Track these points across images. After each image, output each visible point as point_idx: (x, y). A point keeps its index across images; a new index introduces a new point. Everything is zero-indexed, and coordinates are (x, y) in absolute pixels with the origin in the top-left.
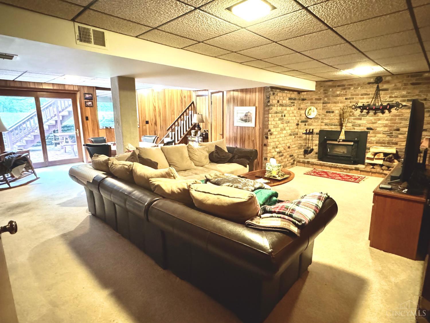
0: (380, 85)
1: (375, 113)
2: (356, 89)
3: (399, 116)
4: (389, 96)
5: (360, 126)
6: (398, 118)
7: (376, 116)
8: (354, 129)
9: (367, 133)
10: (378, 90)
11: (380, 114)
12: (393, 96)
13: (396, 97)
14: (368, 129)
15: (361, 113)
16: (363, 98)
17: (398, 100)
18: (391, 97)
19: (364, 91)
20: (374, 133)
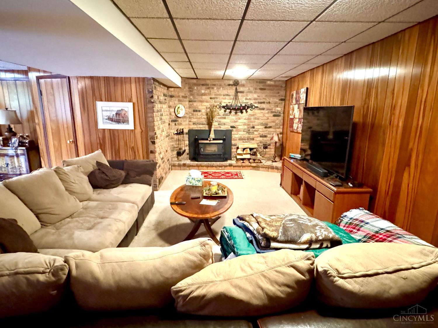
0: (238, 87)
1: (236, 113)
2: (218, 89)
3: (253, 115)
4: (245, 98)
5: (225, 124)
6: (253, 118)
7: (237, 115)
8: (220, 127)
9: (231, 131)
10: (237, 92)
11: (240, 114)
12: (248, 98)
13: (250, 99)
14: (232, 127)
15: (225, 112)
16: (225, 99)
17: (252, 102)
18: (246, 99)
19: (225, 92)
20: (237, 131)
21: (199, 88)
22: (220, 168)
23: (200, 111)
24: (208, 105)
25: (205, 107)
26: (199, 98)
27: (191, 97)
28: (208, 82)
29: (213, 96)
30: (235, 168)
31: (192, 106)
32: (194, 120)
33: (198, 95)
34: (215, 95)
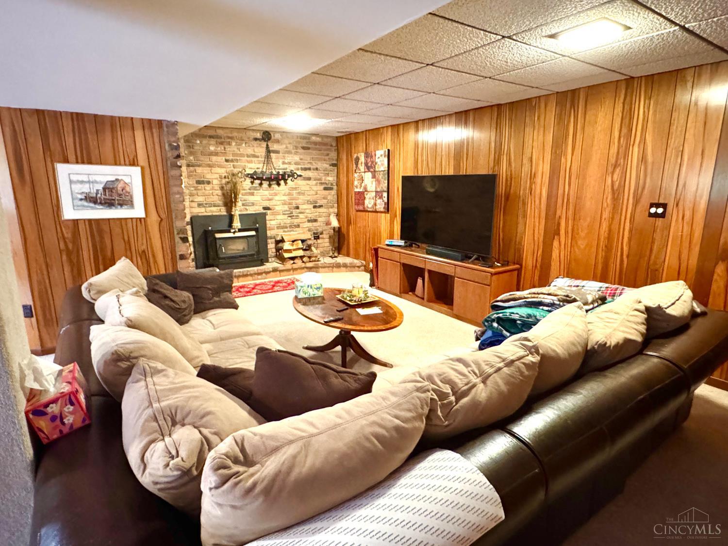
0: (269, 144)
1: (270, 185)
2: (239, 145)
3: (296, 189)
4: (281, 161)
5: (253, 204)
6: (296, 193)
7: (272, 189)
8: (247, 210)
9: (265, 214)
10: (268, 151)
11: (275, 186)
12: (286, 161)
13: (290, 163)
14: (265, 208)
15: (252, 184)
16: (250, 162)
17: (292, 167)
18: (284, 163)
19: (250, 151)
20: (273, 214)
21: (205, 142)
22: (260, 277)
23: (209, 183)
24: (222, 171)
25: (217, 176)
26: (205, 160)
27: (192, 158)
28: (220, 132)
29: (231, 158)
30: (282, 274)
31: (195, 173)
32: (200, 199)
33: (203, 154)
34: (234, 155)
